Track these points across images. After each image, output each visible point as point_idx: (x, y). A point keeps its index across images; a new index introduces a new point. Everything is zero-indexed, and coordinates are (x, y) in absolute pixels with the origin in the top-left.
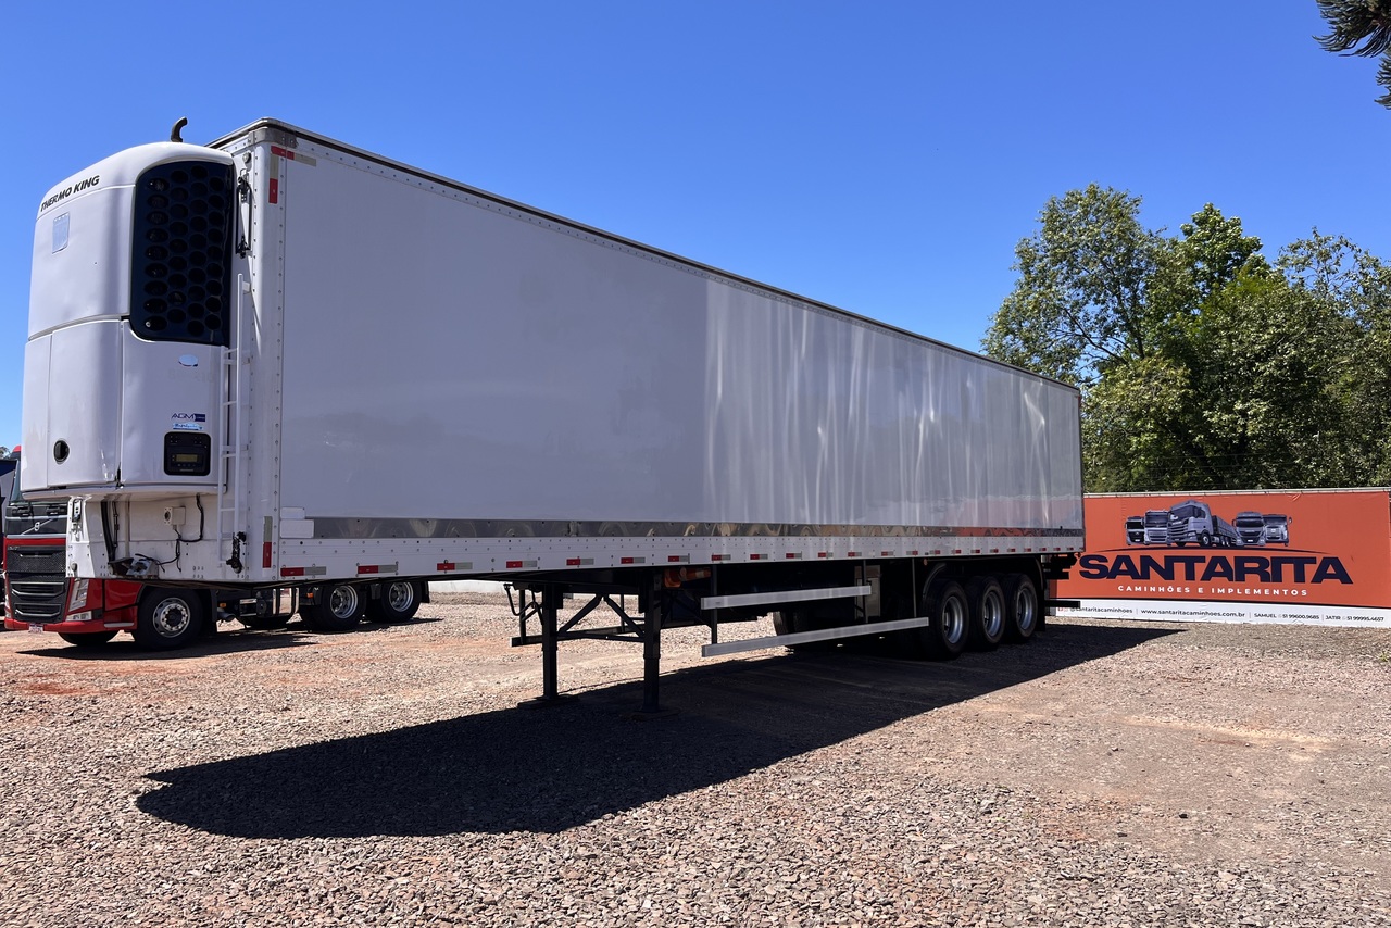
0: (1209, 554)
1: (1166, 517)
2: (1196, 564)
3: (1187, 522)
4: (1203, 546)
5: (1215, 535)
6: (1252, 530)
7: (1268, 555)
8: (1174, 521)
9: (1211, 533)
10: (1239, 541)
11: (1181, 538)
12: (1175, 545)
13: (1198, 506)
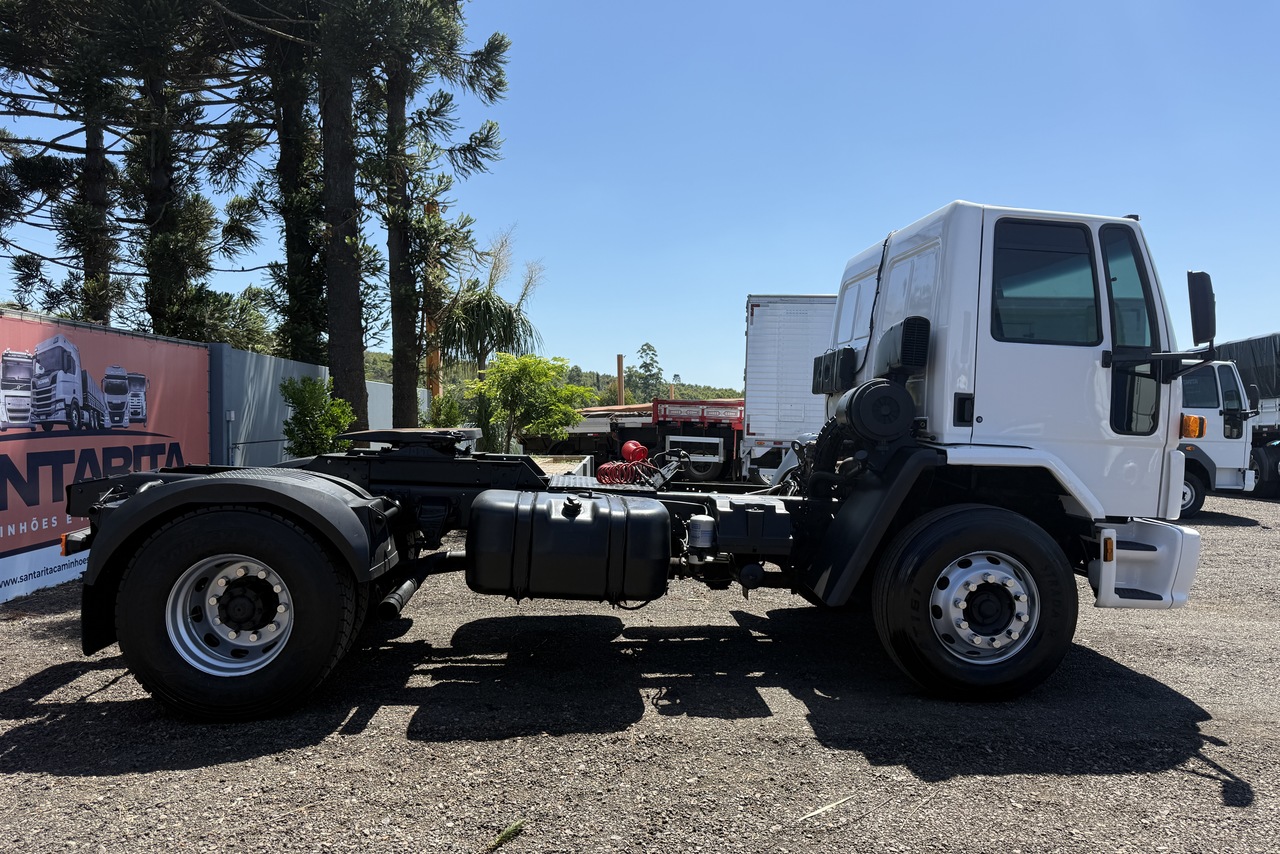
0: (77, 444)
1: (31, 371)
2: (65, 466)
3: (54, 381)
4: (74, 431)
5: (86, 407)
6: (117, 399)
7: (129, 442)
8: (40, 377)
9: (81, 404)
10: (107, 422)
11: (48, 415)
12: (39, 428)
13: (69, 348)
